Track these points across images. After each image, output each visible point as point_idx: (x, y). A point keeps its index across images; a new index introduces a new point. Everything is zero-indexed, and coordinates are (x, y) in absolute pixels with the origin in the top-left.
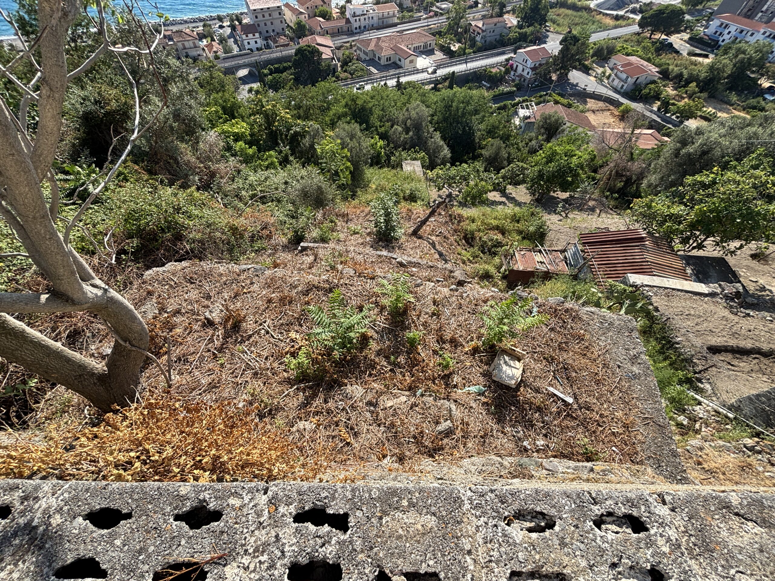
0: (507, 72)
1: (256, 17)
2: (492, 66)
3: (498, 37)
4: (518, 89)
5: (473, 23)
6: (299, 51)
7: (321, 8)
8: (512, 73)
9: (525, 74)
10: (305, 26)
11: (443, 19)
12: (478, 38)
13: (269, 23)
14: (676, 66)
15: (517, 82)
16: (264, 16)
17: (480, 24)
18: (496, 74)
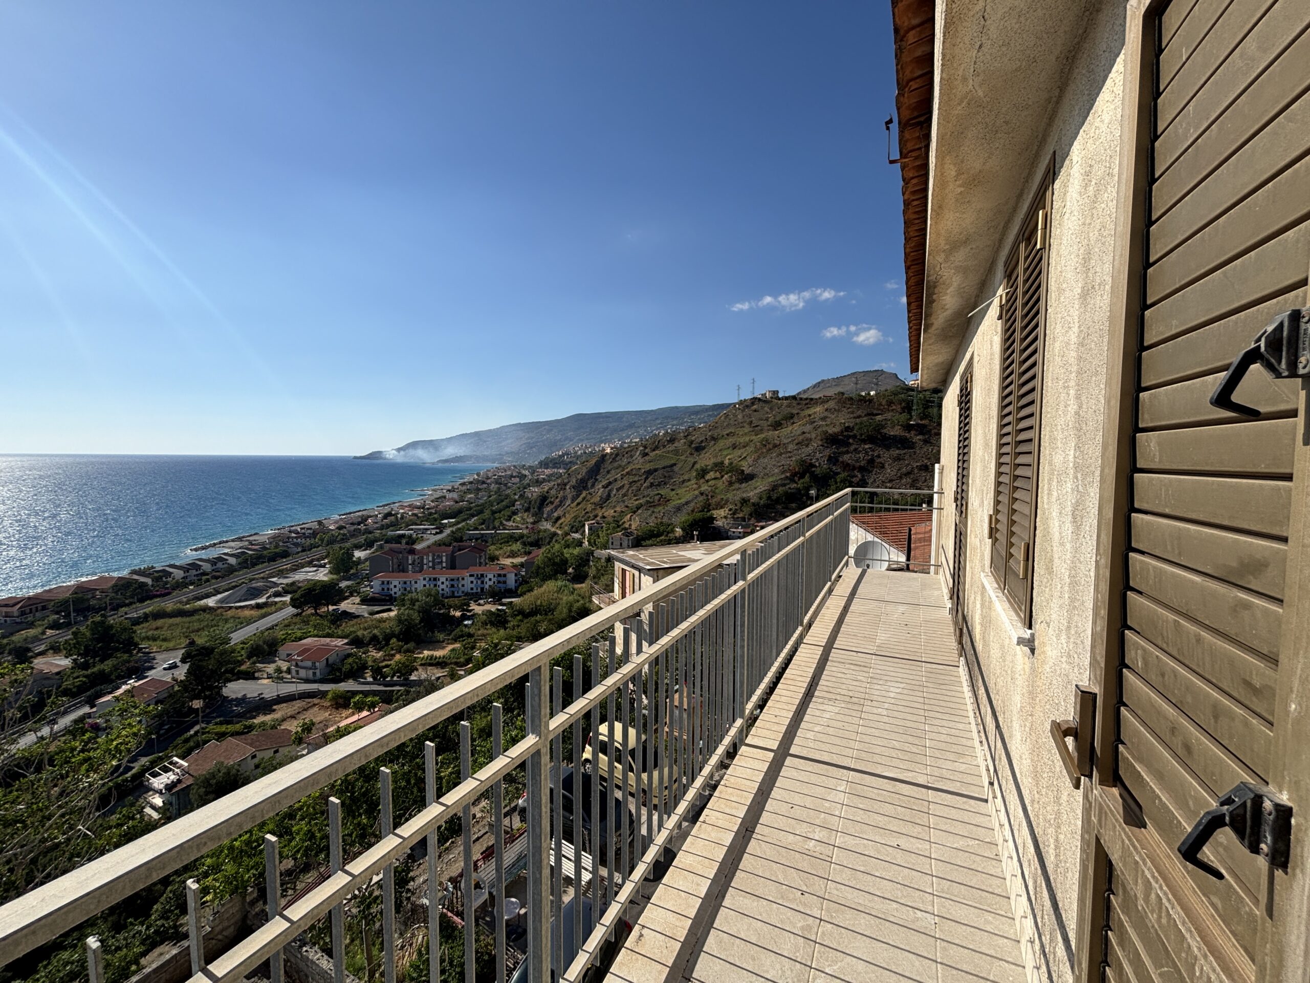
14: (365, 629)
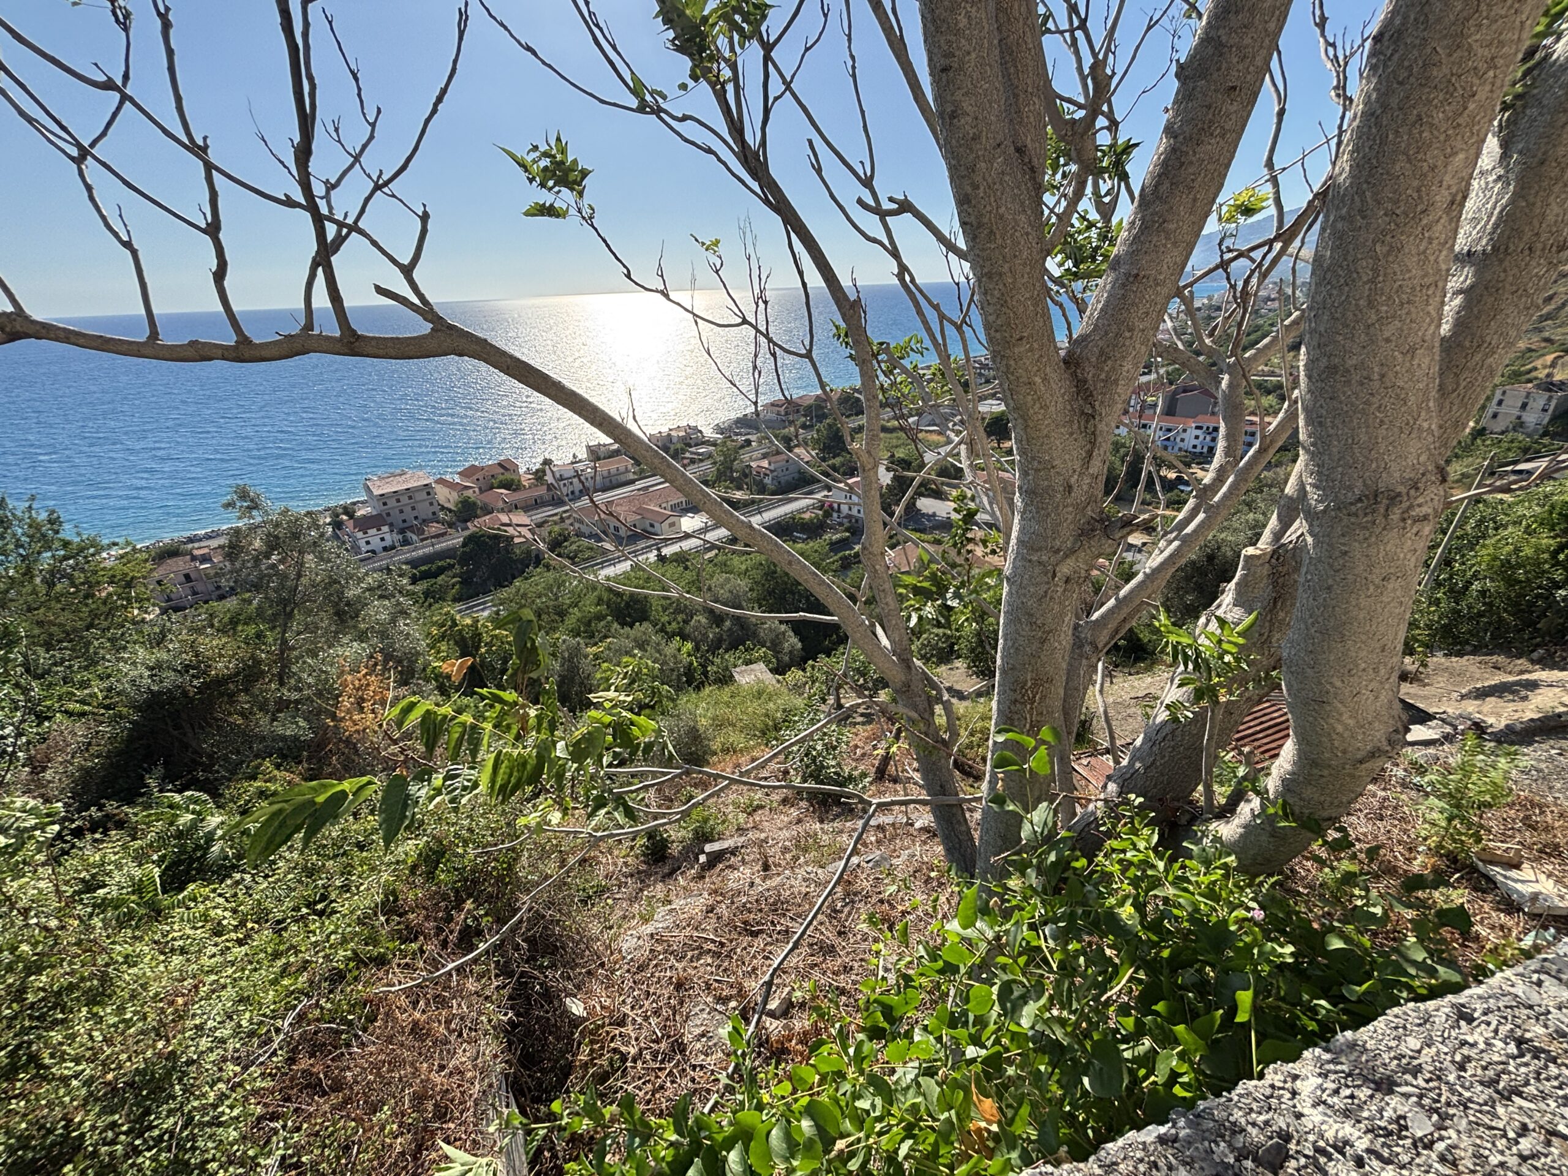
0: (827, 514)
1: (385, 504)
2: (801, 511)
3: (796, 476)
4: (853, 534)
5: (754, 464)
6: (469, 540)
7: (501, 477)
8: (835, 515)
9: (854, 512)
10: (474, 503)
11: (707, 465)
12: (767, 481)
13: (408, 509)
15: (847, 525)
16: (398, 501)
17: (765, 463)
18: (811, 520)
